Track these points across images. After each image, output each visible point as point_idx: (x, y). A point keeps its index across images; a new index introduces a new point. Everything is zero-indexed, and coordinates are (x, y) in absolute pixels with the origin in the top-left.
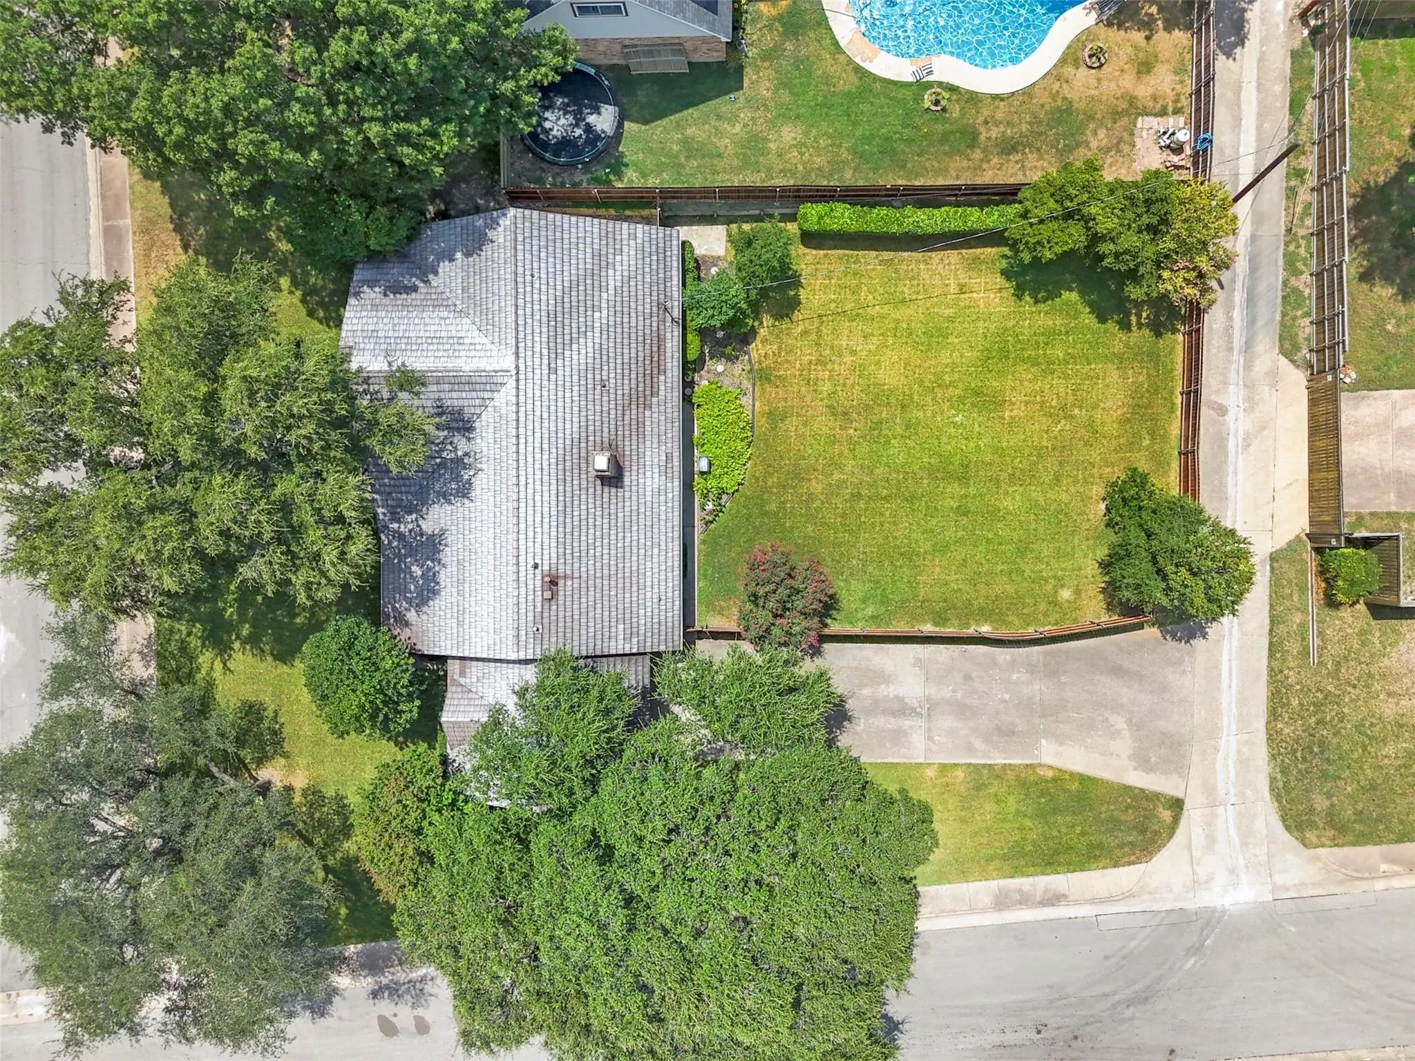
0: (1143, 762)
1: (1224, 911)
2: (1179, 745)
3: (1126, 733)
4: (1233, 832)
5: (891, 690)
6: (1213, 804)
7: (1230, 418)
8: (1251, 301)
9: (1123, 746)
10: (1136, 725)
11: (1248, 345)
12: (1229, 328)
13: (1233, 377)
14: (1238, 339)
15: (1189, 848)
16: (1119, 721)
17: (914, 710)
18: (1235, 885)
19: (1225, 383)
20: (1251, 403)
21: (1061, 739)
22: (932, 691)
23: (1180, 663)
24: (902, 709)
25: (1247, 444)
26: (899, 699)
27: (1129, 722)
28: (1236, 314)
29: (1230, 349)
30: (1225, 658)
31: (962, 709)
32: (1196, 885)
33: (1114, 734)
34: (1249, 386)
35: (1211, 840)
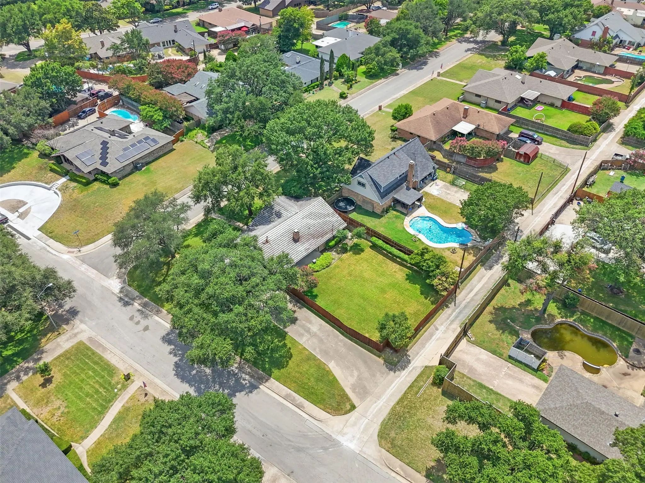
0: (354, 389)
1: (342, 445)
2: (367, 393)
3: (355, 378)
4: (363, 426)
5: (309, 325)
6: (363, 416)
7: (438, 332)
8: (460, 313)
9: (352, 380)
10: (360, 378)
11: (453, 321)
12: (450, 315)
13: (445, 324)
14: (452, 318)
15: (347, 421)
16: (356, 373)
17: (310, 333)
18: (351, 441)
19: (442, 324)
20: (445, 332)
21: (338, 365)
22: (318, 333)
23: (383, 374)
24: (308, 331)
25: (437, 340)
26: (309, 328)
27: (358, 376)
28: (454, 313)
29: (448, 319)
30: (396, 382)
31: (321, 341)
32: (341, 433)
33: (352, 376)
34: (447, 328)
35: (355, 424)
